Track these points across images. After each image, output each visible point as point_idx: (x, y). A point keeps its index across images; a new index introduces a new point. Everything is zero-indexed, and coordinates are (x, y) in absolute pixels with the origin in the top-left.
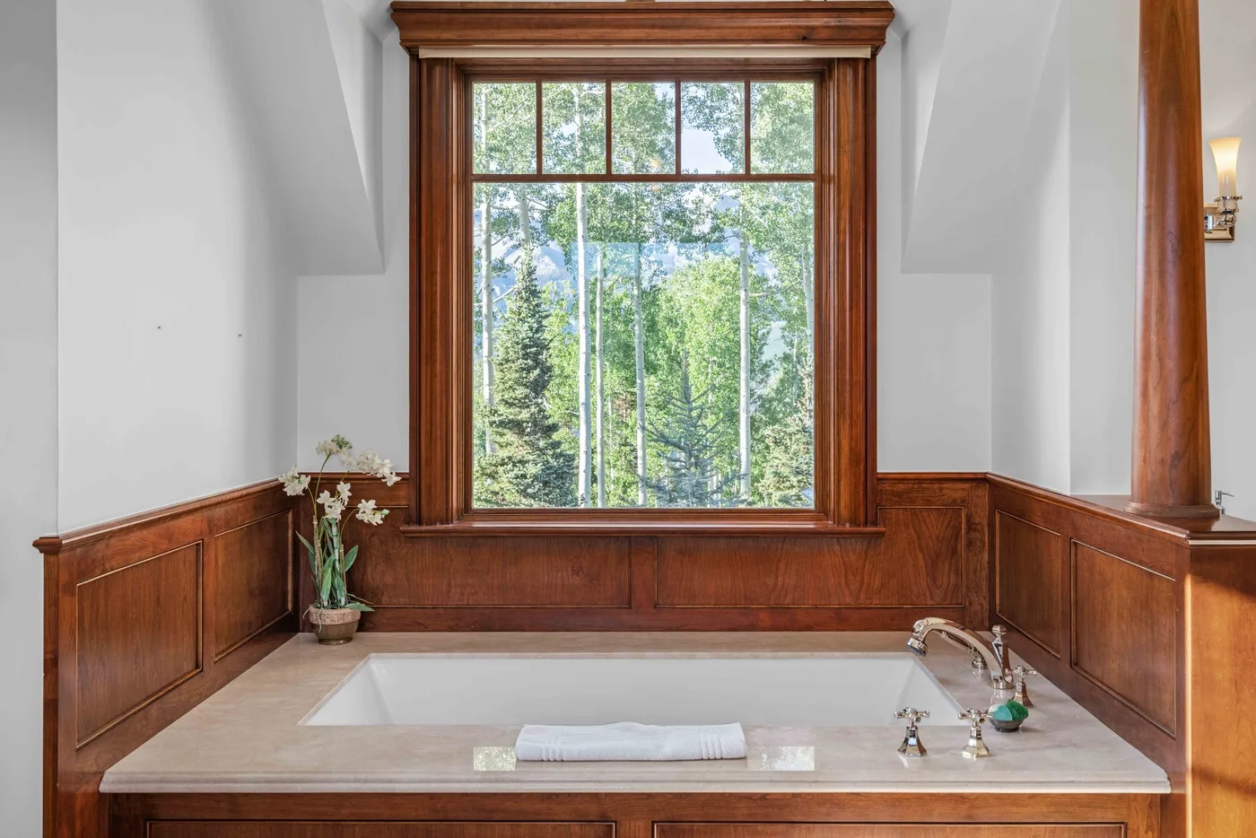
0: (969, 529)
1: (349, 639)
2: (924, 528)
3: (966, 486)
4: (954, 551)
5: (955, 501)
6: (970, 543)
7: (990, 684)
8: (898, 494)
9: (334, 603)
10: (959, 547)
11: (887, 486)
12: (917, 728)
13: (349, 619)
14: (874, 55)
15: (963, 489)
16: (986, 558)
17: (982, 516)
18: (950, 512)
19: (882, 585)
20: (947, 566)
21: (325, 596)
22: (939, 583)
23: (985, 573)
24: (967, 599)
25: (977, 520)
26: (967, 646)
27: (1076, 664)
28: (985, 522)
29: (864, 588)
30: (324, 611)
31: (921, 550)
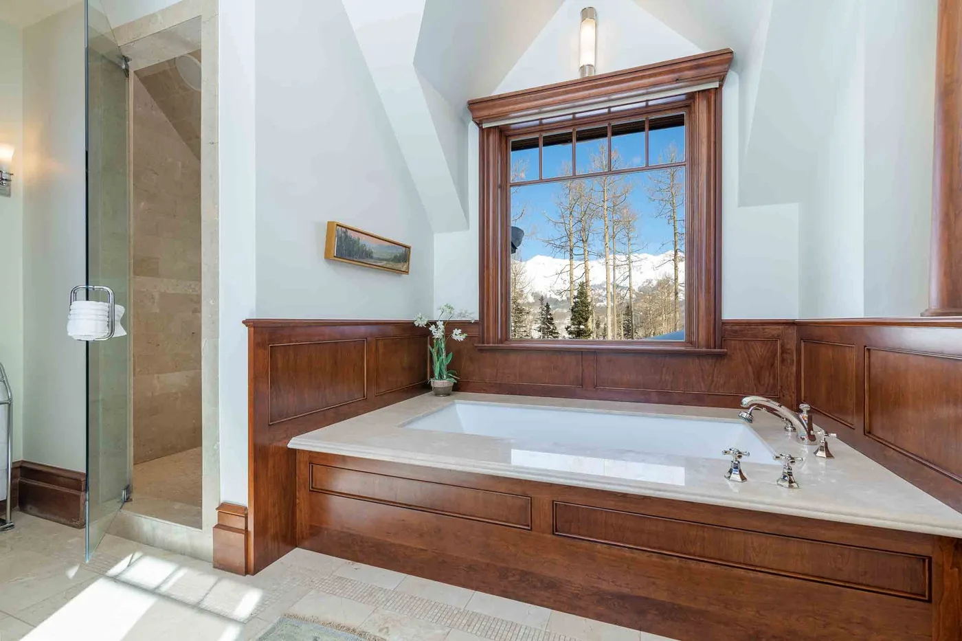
0: (783, 352)
1: (448, 395)
2: (752, 350)
3: (781, 327)
4: (772, 365)
5: (773, 336)
6: (783, 361)
7: (797, 441)
8: (736, 332)
9: (441, 377)
10: (776, 362)
11: (728, 327)
12: (739, 462)
13: (446, 385)
14: (721, 86)
15: (779, 329)
16: (795, 369)
17: (792, 345)
18: (769, 343)
19: (725, 383)
20: (768, 374)
21: (436, 374)
22: (762, 383)
23: (793, 379)
24: (781, 393)
25: (788, 347)
26: (781, 417)
27: (869, 433)
28: (794, 348)
29: (714, 384)
30: (436, 381)
31: (750, 363)
